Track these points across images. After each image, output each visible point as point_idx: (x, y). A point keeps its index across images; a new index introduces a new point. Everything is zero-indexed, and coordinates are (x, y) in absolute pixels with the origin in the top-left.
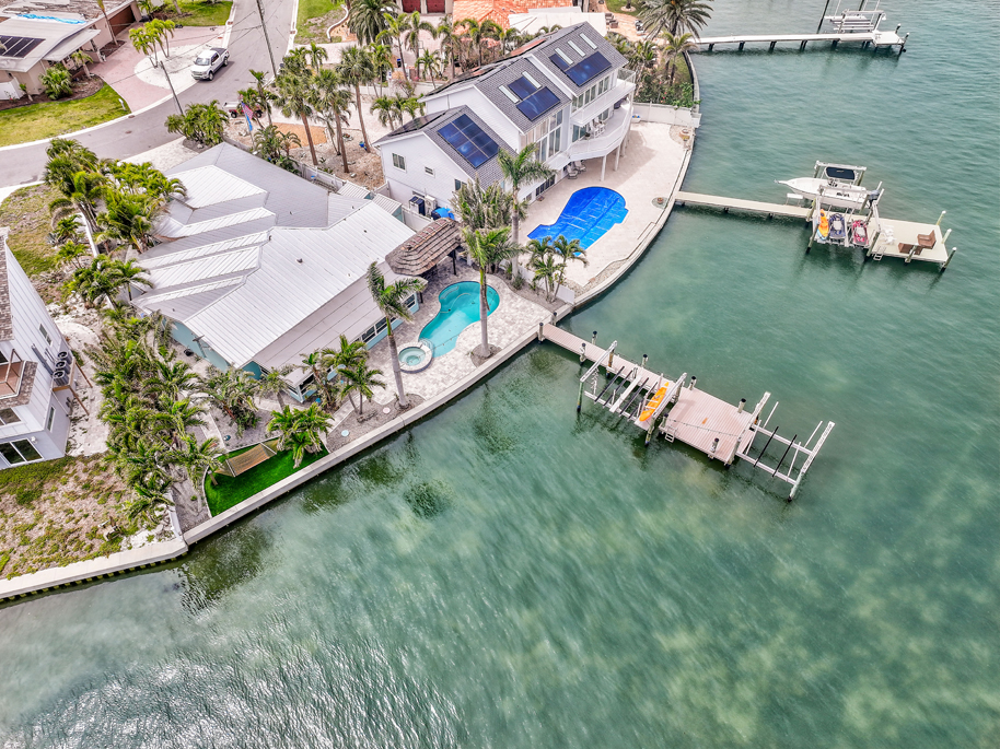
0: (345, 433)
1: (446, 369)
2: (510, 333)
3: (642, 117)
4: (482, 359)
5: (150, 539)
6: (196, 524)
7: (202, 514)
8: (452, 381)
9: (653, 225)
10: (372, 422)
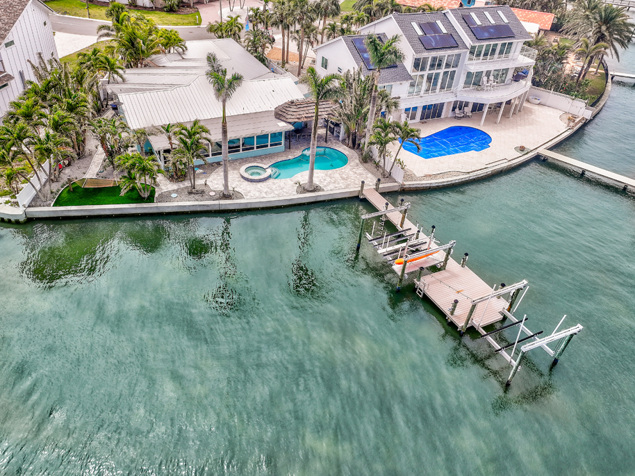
0: (174, 195)
1: (274, 187)
2: (338, 183)
3: (542, 100)
4: (305, 190)
5: (7, 203)
6: (40, 206)
7: (48, 202)
8: (272, 195)
9: (506, 161)
10: (197, 197)
